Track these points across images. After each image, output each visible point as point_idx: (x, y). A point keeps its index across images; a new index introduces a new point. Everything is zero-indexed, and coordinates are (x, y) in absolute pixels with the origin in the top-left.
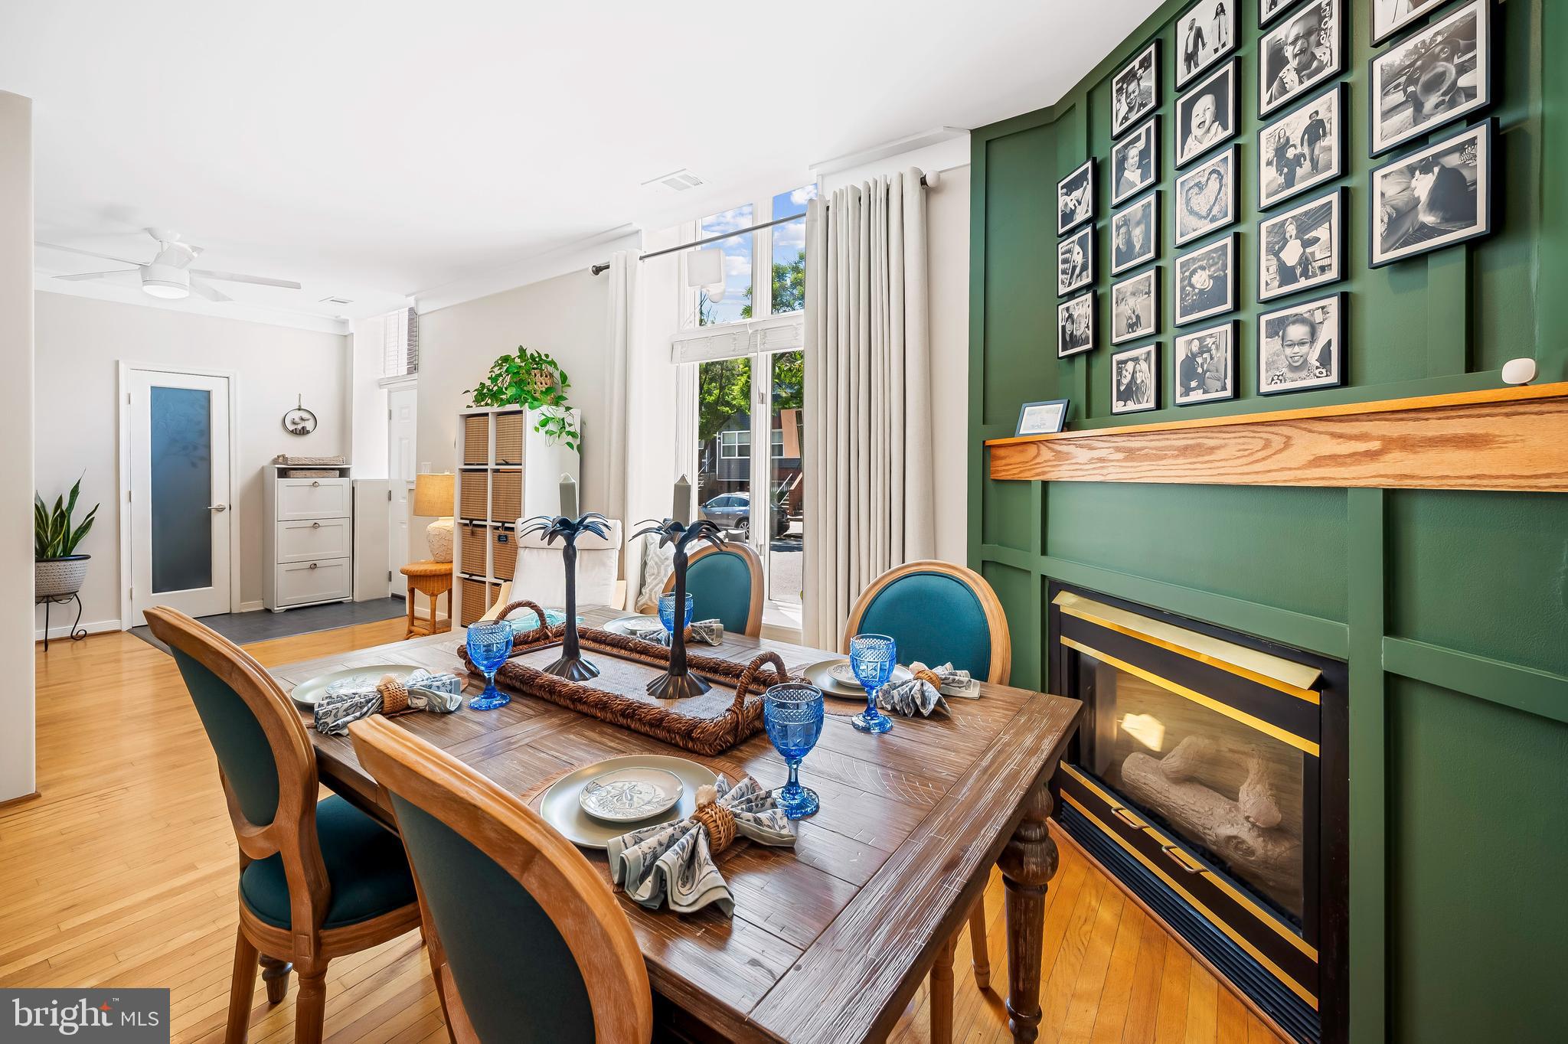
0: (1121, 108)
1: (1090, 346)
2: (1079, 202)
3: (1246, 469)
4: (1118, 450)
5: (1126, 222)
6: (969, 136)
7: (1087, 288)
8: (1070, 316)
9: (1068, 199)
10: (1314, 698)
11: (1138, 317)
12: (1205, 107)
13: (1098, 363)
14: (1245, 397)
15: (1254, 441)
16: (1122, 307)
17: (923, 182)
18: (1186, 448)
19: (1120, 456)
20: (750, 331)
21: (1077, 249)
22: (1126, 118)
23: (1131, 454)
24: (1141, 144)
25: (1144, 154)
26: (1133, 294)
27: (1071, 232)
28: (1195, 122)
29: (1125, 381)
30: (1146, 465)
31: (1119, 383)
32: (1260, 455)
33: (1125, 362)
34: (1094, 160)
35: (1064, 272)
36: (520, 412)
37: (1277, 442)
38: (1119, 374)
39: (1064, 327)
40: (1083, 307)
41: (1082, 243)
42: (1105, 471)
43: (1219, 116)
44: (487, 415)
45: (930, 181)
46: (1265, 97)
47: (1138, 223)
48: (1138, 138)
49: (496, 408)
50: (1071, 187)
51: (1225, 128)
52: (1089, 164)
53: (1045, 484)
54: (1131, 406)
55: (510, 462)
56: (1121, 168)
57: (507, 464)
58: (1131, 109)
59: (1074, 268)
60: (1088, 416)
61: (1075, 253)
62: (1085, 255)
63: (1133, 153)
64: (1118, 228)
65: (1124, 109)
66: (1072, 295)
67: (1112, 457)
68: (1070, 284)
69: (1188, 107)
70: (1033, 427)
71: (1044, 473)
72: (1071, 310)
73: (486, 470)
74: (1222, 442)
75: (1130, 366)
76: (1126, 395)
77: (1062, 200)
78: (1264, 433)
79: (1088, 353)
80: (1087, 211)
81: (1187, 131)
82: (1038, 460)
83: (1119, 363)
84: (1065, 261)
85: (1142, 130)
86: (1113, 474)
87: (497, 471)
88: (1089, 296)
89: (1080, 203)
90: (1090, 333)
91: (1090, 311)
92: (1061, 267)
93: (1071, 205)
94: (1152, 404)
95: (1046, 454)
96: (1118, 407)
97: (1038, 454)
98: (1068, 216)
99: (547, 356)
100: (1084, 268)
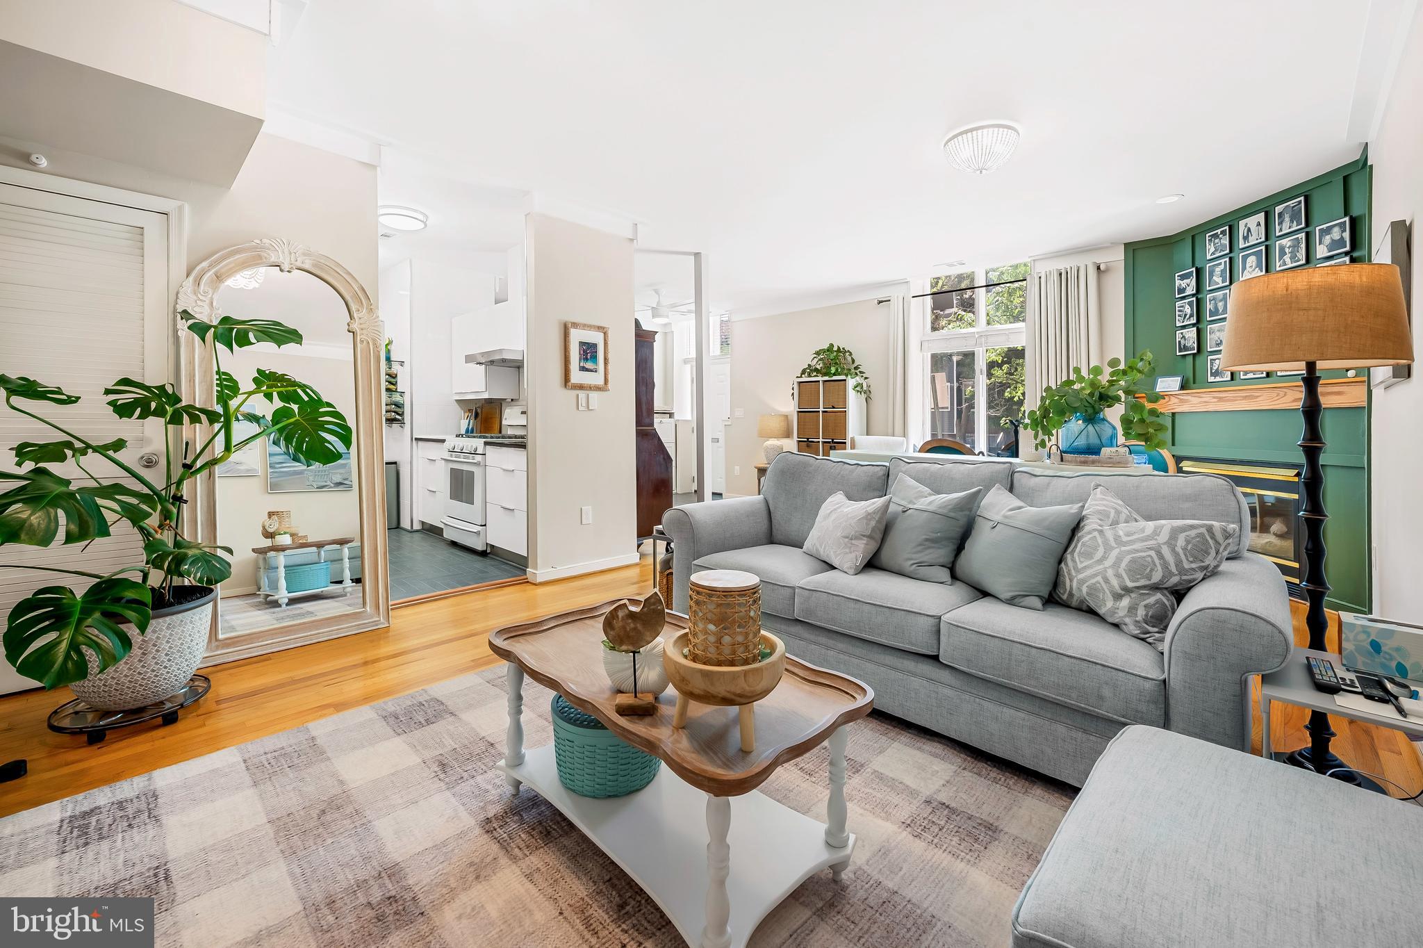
0: (1211, 248)
1: (1195, 351)
2: (1190, 286)
3: (1273, 403)
4: (1214, 398)
5: (1214, 299)
6: (1123, 246)
7: (1194, 325)
8: (1184, 337)
9: (1182, 282)
10: (1296, 479)
11: (1221, 341)
12: (1252, 260)
13: (1199, 360)
14: (1271, 377)
15: (1274, 393)
16: (1213, 336)
17: (1099, 268)
18: (1246, 396)
19: (1216, 400)
20: (977, 336)
21: (1187, 306)
22: (1213, 253)
23: (1220, 399)
24: (1222, 267)
25: (1223, 271)
26: (1219, 331)
27: (1183, 298)
28: (1248, 266)
29: (1215, 368)
30: (1228, 404)
31: (1211, 369)
32: (1276, 399)
33: (1215, 360)
34: (1197, 268)
35: (1179, 316)
36: (845, 380)
37: (1282, 394)
38: (1212, 364)
39: (1179, 342)
40: (1191, 334)
41: (1190, 304)
42: (1208, 407)
43: (1259, 266)
44: (819, 381)
45: (1102, 267)
46: (1278, 264)
47: (1221, 301)
48: (1220, 264)
49: (826, 378)
50: (1183, 277)
51: (1262, 271)
52: (1194, 269)
53: (1173, 414)
54: (1218, 379)
55: (836, 407)
56: (1211, 275)
57: (834, 408)
58: (1216, 250)
59: (1186, 315)
60: (1194, 383)
61: (1186, 308)
62: (1192, 310)
63: (1218, 270)
64: (1210, 301)
65: (1212, 249)
66: (1184, 327)
67: (1211, 401)
68: (1183, 322)
69: (1245, 258)
70: (1164, 388)
71: (1173, 409)
72: (1184, 334)
73: (819, 411)
74: (1259, 394)
75: (1217, 362)
76: (1216, 374)
77: (1178, 282)
78: (1277, 391)
79: (1194, 355)
80: (1193, 290)
81: (1244, 268)
82: (1170, 403)
83: (1211, 360)
84: (1179, 311)
85: (1223, 261)
86: (1211, 408)
87: (824, 412)
88: (1195, 329)
89: (1188, 286)
90: (1195, 346)
91: (1195, 336)
92: (1177, 313)
93: (1183, 286)
94: (1229, 378)
95: (1174, 400)
96: (1211, 379)
97: (1170, 400)
98: (1181, 290)
99: (843, 349)
100: (1191, 316)
